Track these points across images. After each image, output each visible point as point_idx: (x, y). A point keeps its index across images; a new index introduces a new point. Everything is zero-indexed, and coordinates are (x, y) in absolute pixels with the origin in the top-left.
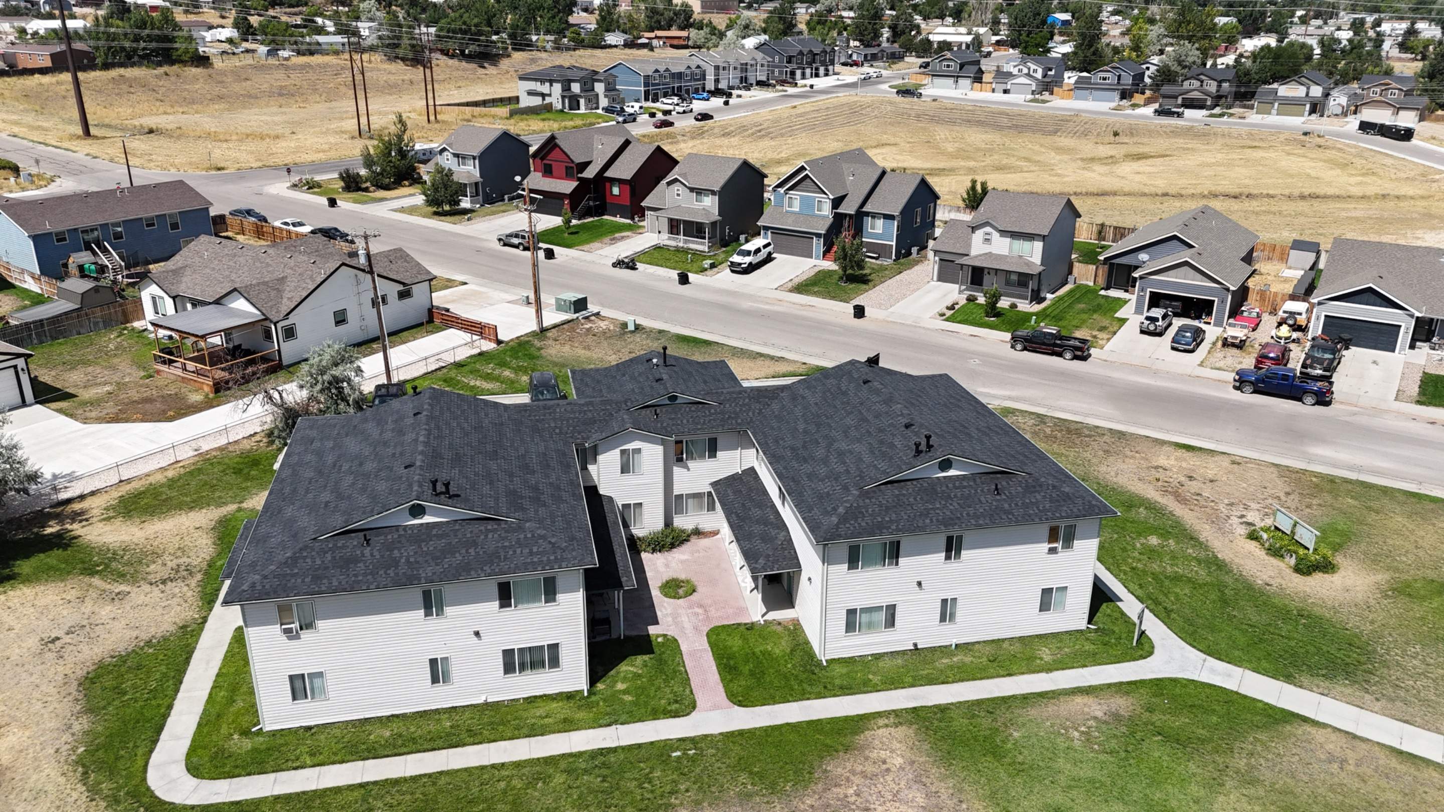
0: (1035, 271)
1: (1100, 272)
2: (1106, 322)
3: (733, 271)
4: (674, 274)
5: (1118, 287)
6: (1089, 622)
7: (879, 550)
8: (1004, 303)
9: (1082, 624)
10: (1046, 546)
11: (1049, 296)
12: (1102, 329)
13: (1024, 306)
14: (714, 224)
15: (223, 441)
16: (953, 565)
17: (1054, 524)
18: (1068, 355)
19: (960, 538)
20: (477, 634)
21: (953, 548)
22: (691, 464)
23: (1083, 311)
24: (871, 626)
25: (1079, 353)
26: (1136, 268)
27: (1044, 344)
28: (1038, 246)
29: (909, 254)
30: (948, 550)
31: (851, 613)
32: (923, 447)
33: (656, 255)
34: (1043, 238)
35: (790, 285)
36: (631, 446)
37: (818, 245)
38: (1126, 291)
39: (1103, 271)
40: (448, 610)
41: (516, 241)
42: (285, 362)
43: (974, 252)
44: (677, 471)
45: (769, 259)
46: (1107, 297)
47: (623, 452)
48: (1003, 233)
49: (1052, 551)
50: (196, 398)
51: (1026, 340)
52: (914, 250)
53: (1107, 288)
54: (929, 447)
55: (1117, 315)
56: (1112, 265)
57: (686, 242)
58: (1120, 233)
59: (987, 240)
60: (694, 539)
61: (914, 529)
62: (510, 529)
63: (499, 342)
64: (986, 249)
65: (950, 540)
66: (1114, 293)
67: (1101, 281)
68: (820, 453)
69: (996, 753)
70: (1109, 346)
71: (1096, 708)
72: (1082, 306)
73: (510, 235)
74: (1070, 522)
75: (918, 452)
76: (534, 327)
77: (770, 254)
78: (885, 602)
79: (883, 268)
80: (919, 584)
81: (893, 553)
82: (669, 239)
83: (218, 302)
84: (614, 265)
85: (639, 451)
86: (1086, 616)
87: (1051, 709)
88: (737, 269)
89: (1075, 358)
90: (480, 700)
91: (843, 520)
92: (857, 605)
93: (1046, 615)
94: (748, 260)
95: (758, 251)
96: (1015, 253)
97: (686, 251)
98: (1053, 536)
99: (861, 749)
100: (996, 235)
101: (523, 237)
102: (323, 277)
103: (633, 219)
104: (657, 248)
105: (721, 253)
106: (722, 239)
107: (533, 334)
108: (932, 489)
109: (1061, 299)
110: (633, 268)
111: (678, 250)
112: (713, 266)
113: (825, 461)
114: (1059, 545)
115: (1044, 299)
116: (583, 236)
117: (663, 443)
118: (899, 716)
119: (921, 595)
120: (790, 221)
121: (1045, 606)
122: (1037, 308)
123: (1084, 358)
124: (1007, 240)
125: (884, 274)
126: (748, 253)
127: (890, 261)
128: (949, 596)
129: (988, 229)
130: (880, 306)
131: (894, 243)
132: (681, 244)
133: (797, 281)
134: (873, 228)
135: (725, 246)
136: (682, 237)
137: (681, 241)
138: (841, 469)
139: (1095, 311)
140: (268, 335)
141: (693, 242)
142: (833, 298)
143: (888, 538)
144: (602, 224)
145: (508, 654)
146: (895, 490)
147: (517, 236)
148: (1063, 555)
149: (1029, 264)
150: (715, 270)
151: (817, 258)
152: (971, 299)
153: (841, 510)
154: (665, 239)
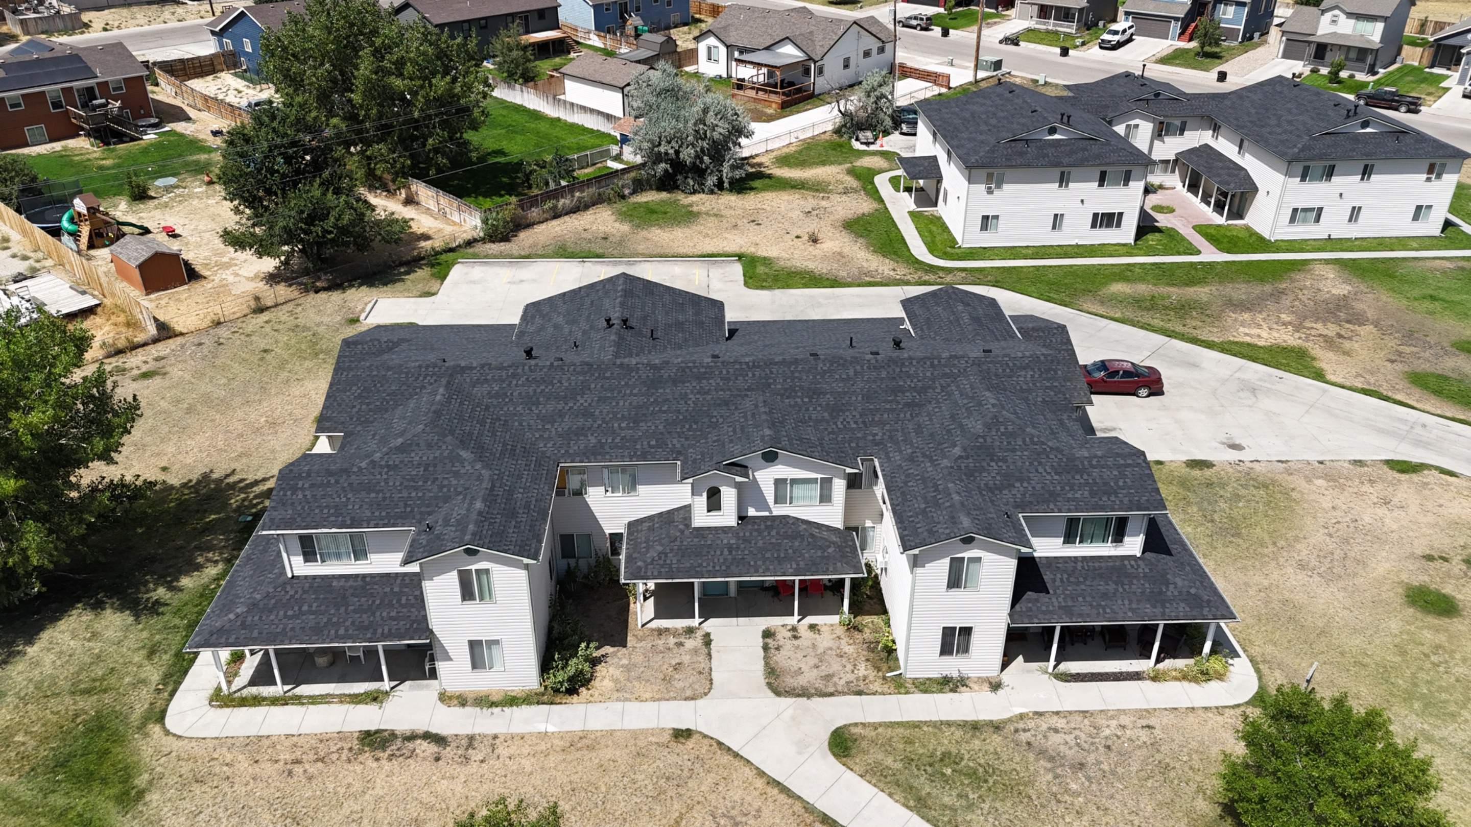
0: (1376, 47)
1: (1426, 54)
2: (1432, 90)
3: (1101, 48)
4: (1058, 50)
5: (1441, 65)
6: (1442, 232)
7: (1320, 172)
8: (1344, 74)
9: (1437, 233)
10: (1425, 176)
11: (1381, 71)
12: (1429, 94)
13: (1361, 77)
14: (1081, 10)
15: (809, 134)
16: (1365, 184)
17: (1433, 161)
18: (1403, 109)
19: (1373, 166)
20: (1082, 201)
21: (1366, 172)
22: (1166, 139)
23: (1412, 82)
24: (1305, 221)
25: (1412, 107)
26: (1462, 47)
27: (1384, 100)
28: (1380, 26)
29: (1251, 38)
30: (1364, 174)
31: (1295, 210)
32: (1351, 113)
33: (1031, 35)
34: (1385, 19)
35: (1154, 59)
36: (1132, 123)
37: (1175, 28)
38: (1449, 69)
39: (1429, 53)
40: (1071, 185)
41: (914, 22)
42: (817, 92)
43: (1320, 32)
44: (1156, 142)
45: (1130, 40)
46: (1431, 74)
47: (1128, 126)
48: (1350, 15)
49: (1429, 180)
50: (770, 111)
51: (1369, 97)
52: (1257, 35)
53: (1432, 67)
54: (1356, 113)
55: (1442, 85)
56: (1439, 46)
57: (1055, 25)
58: (1440, 26)
59: (1334, 21)
60: (1160, 191)
61: (1346, 158)
62: (1103, 144)
63: (950, 88)
64: (1333, 29)
65: (1366, 166)
66: (1437, 71)
67: (1425, 61)
68: (1273, 122)
69: (1392, 276)
70: (1435, 106)
71: (1448, 264)
72: (1410, 78)
73: (910, 18)
74: (1443, 161)
75: (1348, 116)
76: (971, 79)
77: (1132, 35)
78: (1316, 205)
79: (1229, 49)
80: (1341, 195)
81: (1329, 173)
82: (1041, 23)
83: (767, 48)
84: (1001, 42)
85: (1137, 126)
86: (1441, 227)
87: (1421, 263)
88: (1105, 46)
89: (1409, 111)
90: (1073, 243)
91: (1302, 150)
92: (1300, 205)
93: (1416, 224)
94: (1116, 38)
95: (1124, 31)
96: (1358, 33)
97: (1056, 33)
98: (1431, 170)
99: (1310, 270)
100: (1342, 17)
101: (922, 19)
102: (842, 31)
103: (997, 9)
104: (1029, 30)
105: (1086, 35)
106: (1086, 24)
107: (970, 83)
108: (1357, 138)
109: (1391, 73)
110: (1017, 44)
111: (1048, 32)
112: (1083, 44)
113: (1278, 125)
114: (1433, 176)
115: (1377, 73)
116: (961, 21)
117: (1153, 121)
118: (1327, 262)
119: (1341, 203)
120: (1151, 7)
121: (1416, 217)
122: (1371, 78)
123: (1416, 112)
124: (1352, 22)
125: (1233, 54)
126: (1116, 33)
127: (1236, 43)
128: (1357, 205)
129: (1337, 12)
130: (1236, 74)
131: (1242, 28)
132: (1050, 28)
133: (1159, 56)
134: (1224, 14)
135: (1088, 29)
136: (1052, 21)
137: (1051, 24)
138: (1293, 128)
139: (1422, 82)
140: (807, 72)
141: (1061, 26)
142: (1194, 68)
143: (1328, 163)
144: (974, 13)
145: (1095, 215)
146: (1333, 137)
147: (916, 18)
148: (1435, 183)
149: (1369, 41)
150: (1085, 47)
151: (1173, 39)
152: (1314, 71)
153: (1299, 146)
154: (1033, 23)
